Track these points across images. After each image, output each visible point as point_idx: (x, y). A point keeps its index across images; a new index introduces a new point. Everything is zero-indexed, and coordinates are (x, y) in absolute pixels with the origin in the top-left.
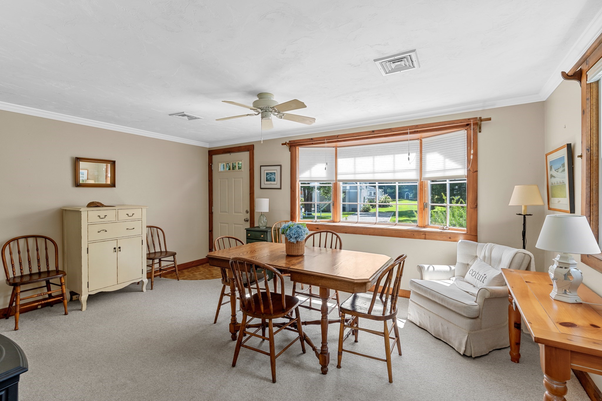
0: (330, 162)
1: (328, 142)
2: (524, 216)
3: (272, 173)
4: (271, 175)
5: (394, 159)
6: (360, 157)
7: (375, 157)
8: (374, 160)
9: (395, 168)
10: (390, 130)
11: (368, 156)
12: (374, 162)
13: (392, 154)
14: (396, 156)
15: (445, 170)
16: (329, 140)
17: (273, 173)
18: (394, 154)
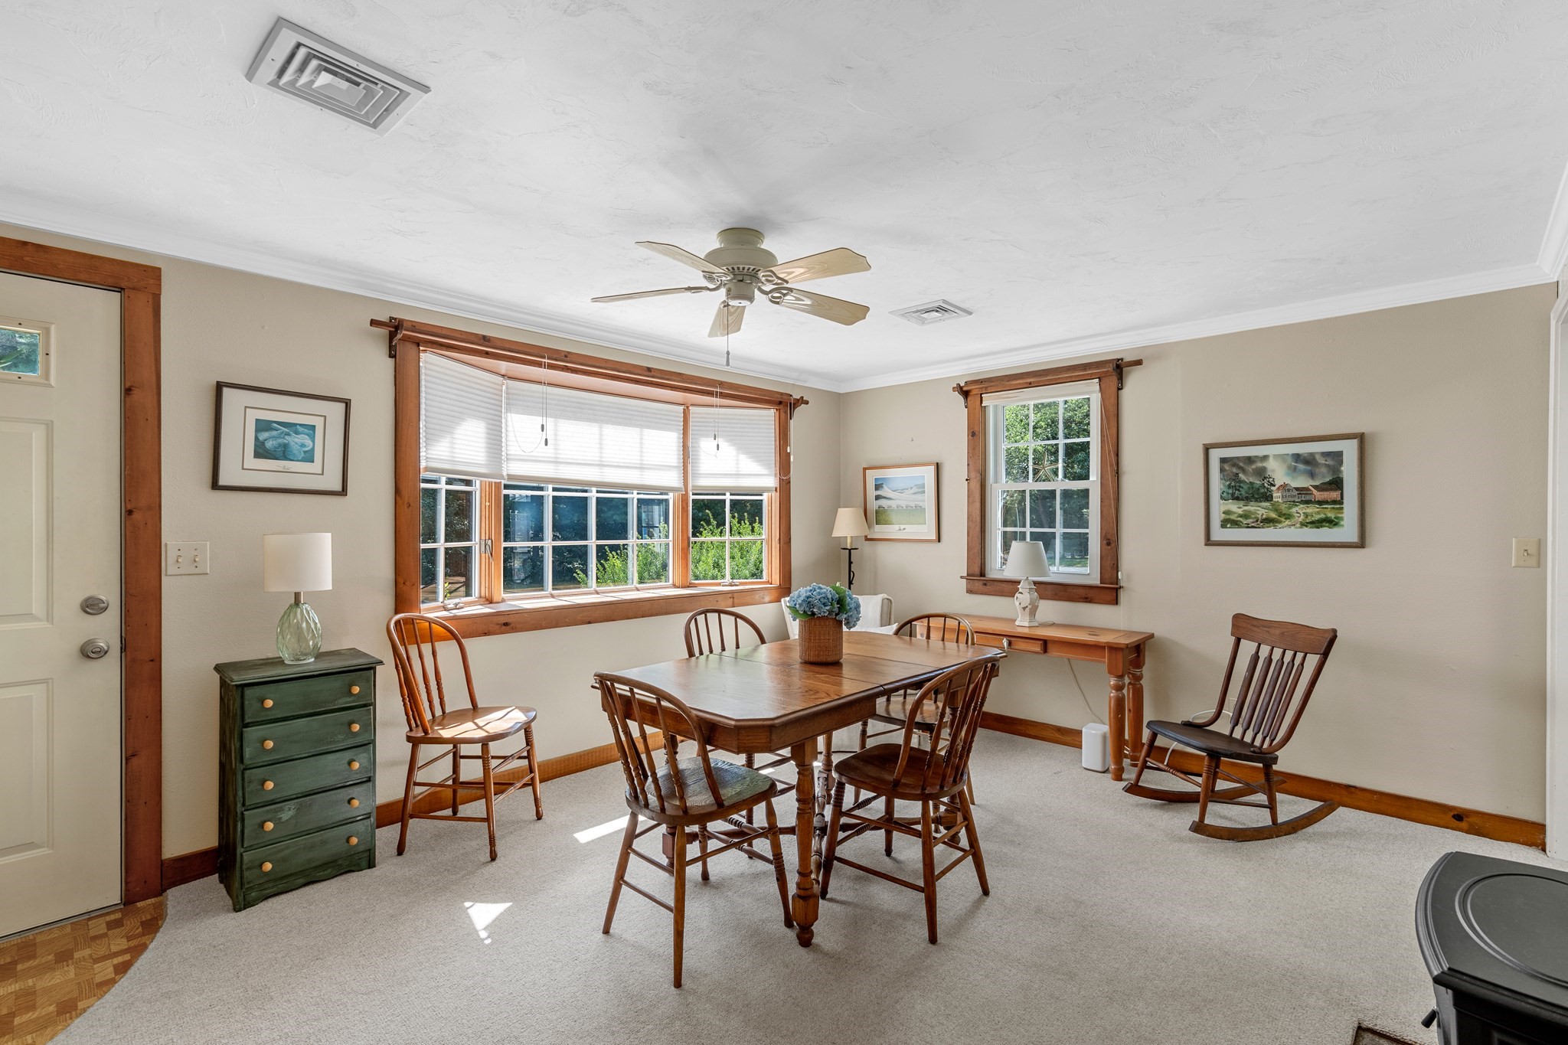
0: (493, 420)
1: (551, 367)
2: (850, 550)
3: (296, 425)
4: (288, 434)
5: (641, 439)
6: (569, 418)
7: (605, 426)
8: (601, 435)
9: (644, 458)
10: (680, 376)
11: (589, 420)
12: (601, 439)
13: (637, 426)
14: (646, 431)
15: (738, 475)
16: (556, 360)
17: (301, 425)
18: (641, 426)
